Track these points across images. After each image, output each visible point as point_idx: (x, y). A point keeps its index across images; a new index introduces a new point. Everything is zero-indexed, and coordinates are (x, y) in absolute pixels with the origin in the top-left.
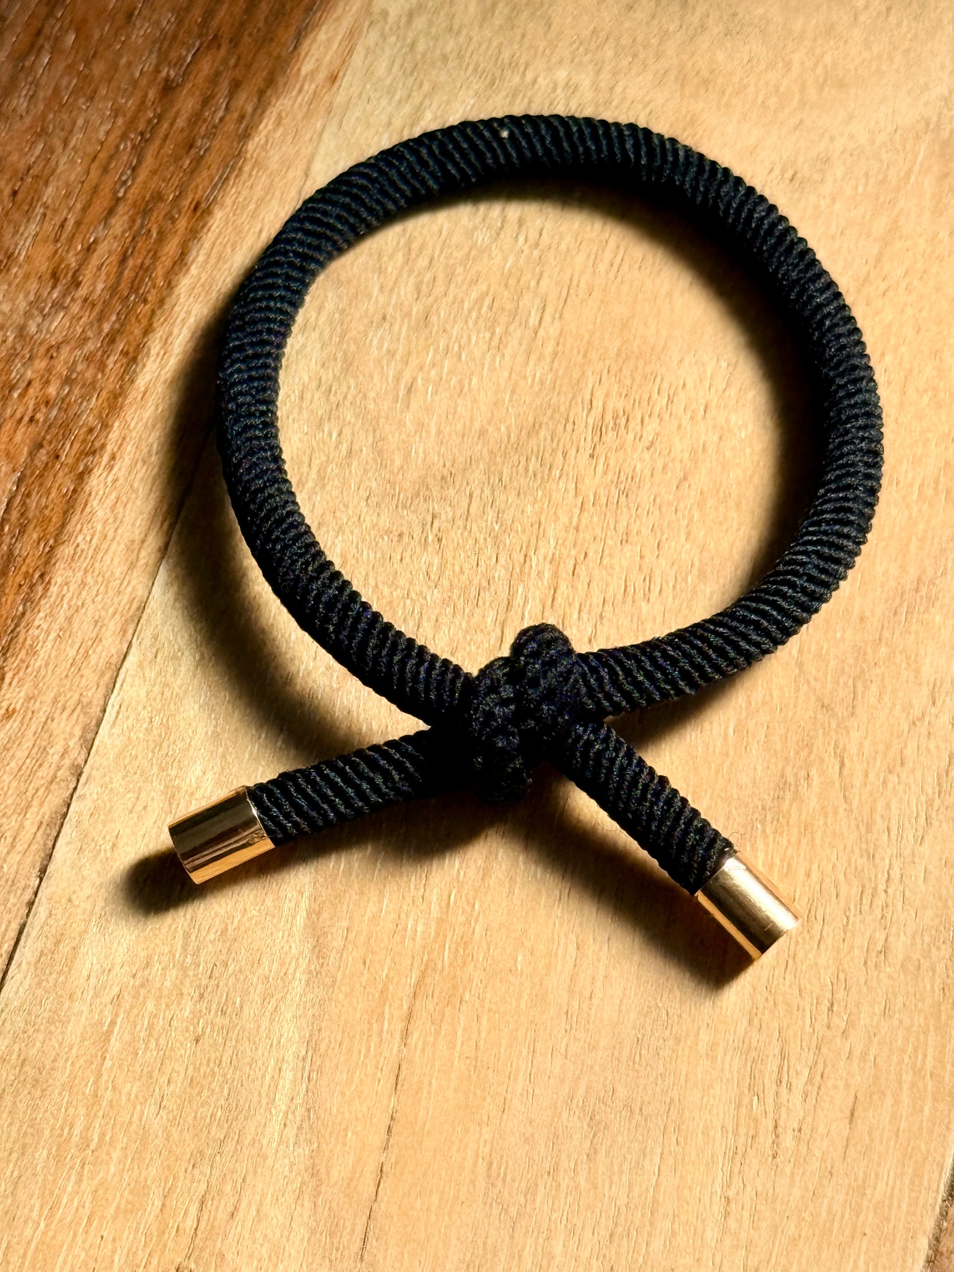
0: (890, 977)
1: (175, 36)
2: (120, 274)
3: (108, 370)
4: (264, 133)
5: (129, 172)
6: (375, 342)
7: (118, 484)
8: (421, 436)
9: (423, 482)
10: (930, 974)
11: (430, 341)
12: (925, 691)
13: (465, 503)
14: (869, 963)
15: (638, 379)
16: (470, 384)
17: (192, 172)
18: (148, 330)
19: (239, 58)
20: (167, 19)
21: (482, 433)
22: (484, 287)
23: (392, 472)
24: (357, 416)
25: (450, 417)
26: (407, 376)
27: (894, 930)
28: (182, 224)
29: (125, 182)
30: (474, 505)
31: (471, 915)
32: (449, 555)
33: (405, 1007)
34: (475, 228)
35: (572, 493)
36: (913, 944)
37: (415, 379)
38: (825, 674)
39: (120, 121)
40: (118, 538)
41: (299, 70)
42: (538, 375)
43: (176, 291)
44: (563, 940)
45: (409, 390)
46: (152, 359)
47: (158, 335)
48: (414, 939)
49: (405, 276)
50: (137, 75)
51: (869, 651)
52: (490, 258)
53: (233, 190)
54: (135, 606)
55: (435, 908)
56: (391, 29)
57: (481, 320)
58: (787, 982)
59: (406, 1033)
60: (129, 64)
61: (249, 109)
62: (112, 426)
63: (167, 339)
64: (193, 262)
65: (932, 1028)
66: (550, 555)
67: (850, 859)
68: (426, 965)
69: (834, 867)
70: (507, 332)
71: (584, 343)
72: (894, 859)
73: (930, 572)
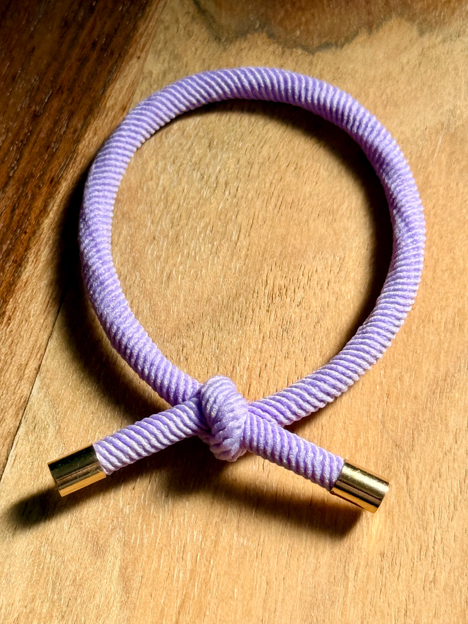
0: (437, 595)
1: (38, 88)
2: (12, 217)
3: (6, 271)
4: (87, 139)
5: (15, 162)
6: (149, 252)
7: (12, 333)
8: (175, 302)
9: (177, 328)
10: (459, 593)
11: (179, 250)
12: (451, 437)
13: (200, 338)
14: (425, 588)
15: (292, 268)
16: (201, 273)
17: (49, 161)
18: (27, 249)
19: (73, 99)
20: (34, 80)
21: (208, 300)
22: (208, 220)
23: (160, 323)
24: (141, 292)
25: (191, 292)
26: (167, 270)
27: (439, 569)
28: (45, 190)
29: (13, 168)
30: (206, 339)
31: (209, 567)
32: (192, 367)
33: (174, 619)
34: (202, 188)
35: (257, 332)
36: (449, 577)
37: (171, 271)
38: (397, 428)
39: (10, 135)
40: (13, 363)
41: (106, 104)
42: (238, 267)
43: (42, 226)
44: (259, 580)
45: (169, 278)
46: (30, 263)
47: (33, 251)
48: (178, 581)
49: (165, 215)
50: (19, 109)
51: (420, 414)
52: (210, 204)
53: (72, 171)
54: (23, 400)
55: (189, 563)
56: (154, 81)
57: (206, 238)
58: (382, 600)
60: (14, 104)
61: (79, 126)
62: (9, 302)
63: (37, 253)
64: (51, 210)
66: (247, 366)
67: (413, 530)
68: (185, 596)
69: (405, 535)
70: (220, 244)
71: (262, 249)
72: (437, 530)
73: (452, 370)
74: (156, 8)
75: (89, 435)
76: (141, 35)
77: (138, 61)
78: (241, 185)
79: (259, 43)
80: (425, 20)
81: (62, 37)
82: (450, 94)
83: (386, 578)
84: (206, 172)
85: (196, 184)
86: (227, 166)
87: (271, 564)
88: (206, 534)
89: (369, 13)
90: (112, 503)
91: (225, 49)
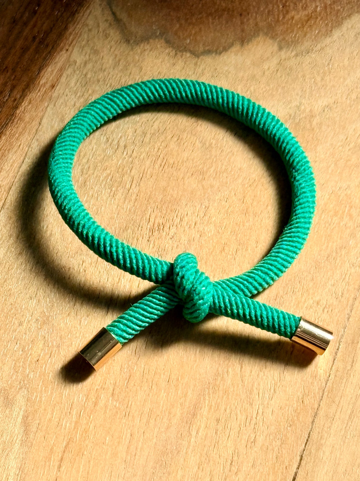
0: (256, 452)
4: (23, 107)
9: (80, 247)
10: (272, 451)
11: (85, 192)
14: (248, 446)
15: (169, 211)
16: (101, 209)
19: (16, 76)
22: (109, 172)
23: (67, 243)
24: (55, 220)
27: (258, 434)
31: (89, 420)
32: (88, 277)
33: (60, 456)
34: (107, 148)
36: (266, 439)
41: (39, 82)
42: (129, 207)
44: (125, 432)
48: (65, 429)
49: (77, 165)
52: (112, 160)
53: (10, 128)
55: (74, 417)
56: (77, 68)
57: (107, 185)
58: (214, 453)
59: (60, 467)
61: (18, 96)
65: (271, 473)
66: (129, 279)
67: (243, 405)
68: (70, 439)
69: (236, 407)
70: (117, 190)
71: (148, 196)
72: (260, 406)
73: (281, 293)
74: (83, 15)
75: (8, 320)
76: (71, 34)
77: (66, 53)
78: (136, 149)
79: (159, 46)
80: (284, 39)
81: (10, 31)
82: (297, 94)
83: (219, 437)
84: (111, 137)
85: (103, 145)
86: (127, 134)
87: (136, 422)
88: (89, 397)
89: (243, 31)
90: (21, 369)
91: (132, 49)
